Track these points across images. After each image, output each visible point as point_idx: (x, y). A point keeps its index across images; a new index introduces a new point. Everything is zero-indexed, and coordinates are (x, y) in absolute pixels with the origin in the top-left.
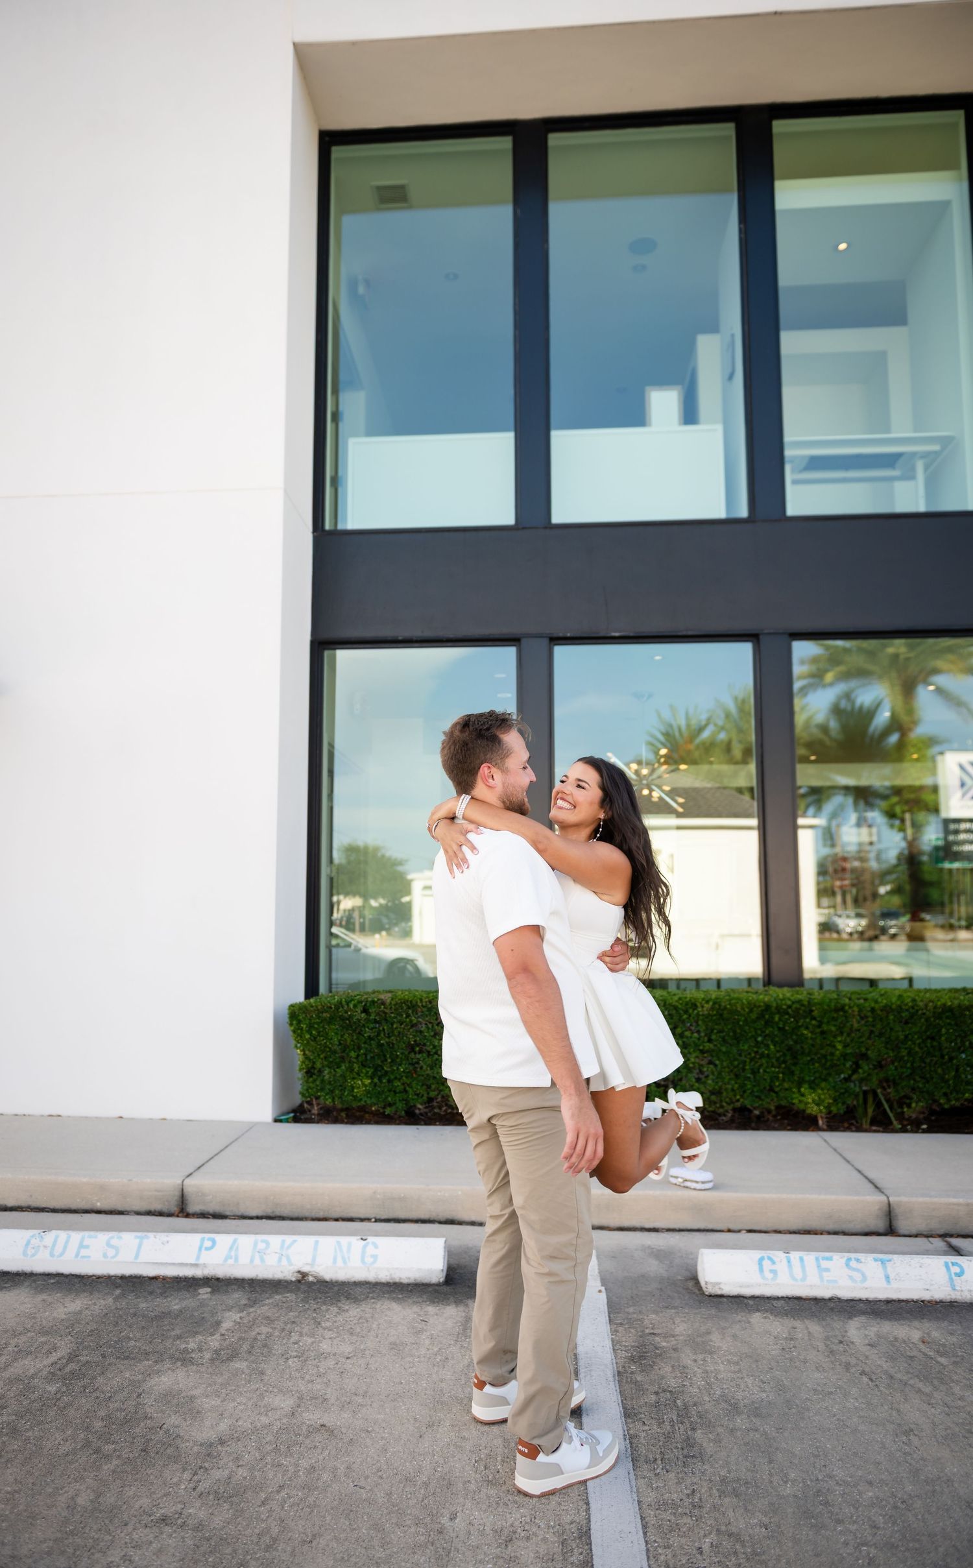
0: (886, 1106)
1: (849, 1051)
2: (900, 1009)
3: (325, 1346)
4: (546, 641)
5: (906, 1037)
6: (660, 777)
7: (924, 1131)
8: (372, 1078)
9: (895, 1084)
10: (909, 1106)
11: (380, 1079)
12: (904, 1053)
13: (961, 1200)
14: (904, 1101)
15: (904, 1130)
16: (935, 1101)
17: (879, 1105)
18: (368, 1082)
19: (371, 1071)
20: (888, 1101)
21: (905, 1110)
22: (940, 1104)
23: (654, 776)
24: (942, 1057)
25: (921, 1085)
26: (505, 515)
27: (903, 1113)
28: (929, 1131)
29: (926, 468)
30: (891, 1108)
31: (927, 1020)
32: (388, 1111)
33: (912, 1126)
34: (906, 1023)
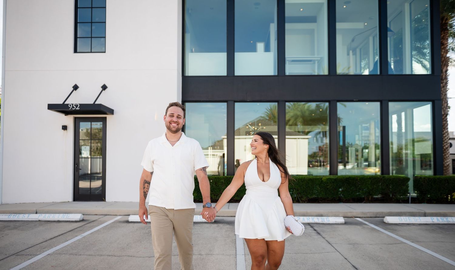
0: (299, 198)
1: (291, 187)
2: (301, 179)
3: (196, 228)
4: (233, 102)
5: (303, 185)
6: (259, 130)
7: (306, 203)
8: (197, 193)
9: (300, 194)
10: (303, 198)
11: (199, 193)
12: (302, 188)
13: (305, 211)
14: (302, 197)
15: (302, 203)
16: (308, 197)
17: (298, 198)
18: (196, 194)
19: (197, 192)
20: (299, 197)
21: (302, 199)
22: (309, 198)
23: (258, 130)
24: (310, 188)
25: (305, 194)
26: (224, 73)
27: (302, 200)
28: (307, 203)
29: (318, 62)
30: (300, 199)
31: (307, 181)
32: (200, 200)
33: (304, 202)
34: (303, 182)
